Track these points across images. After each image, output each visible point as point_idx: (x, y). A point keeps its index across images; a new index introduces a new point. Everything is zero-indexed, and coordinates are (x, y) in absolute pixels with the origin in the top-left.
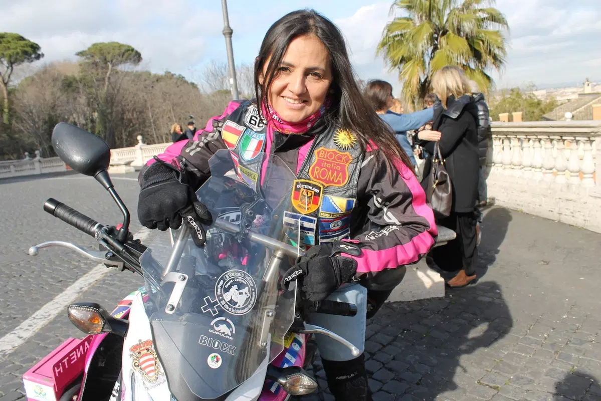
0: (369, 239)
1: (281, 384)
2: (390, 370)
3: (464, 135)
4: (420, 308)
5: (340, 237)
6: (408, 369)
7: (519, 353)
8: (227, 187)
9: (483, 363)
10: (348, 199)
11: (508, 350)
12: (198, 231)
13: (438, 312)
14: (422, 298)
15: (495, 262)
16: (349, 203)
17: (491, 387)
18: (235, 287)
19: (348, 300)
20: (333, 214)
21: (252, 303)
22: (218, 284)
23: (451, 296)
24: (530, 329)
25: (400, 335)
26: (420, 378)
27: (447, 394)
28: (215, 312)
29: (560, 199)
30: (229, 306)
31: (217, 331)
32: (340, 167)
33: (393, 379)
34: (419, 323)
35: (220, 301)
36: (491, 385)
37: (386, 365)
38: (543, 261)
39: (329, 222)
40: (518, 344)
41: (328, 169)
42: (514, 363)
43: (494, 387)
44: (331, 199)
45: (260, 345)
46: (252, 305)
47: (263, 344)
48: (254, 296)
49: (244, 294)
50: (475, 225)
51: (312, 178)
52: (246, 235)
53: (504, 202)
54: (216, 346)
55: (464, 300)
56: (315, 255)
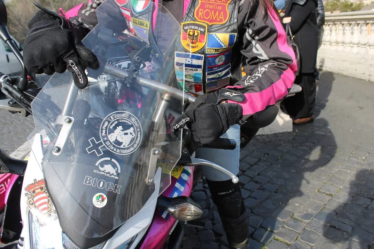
0: (249, 84)
1: (170, 212)
2: (256, 182)
3: (308, 17)
4: (275, 139)
5: (224, 72)
6: (268, 182)
7: (345, 170)
8: (120, 40)
9: (321, 177)
10: (230, 34)
11: (338, 168)
12: (79, 75)
13: (288, 142)
14: (277, 132)
15: (325, 108)
16: (231, 37)
17: (327, 194)
18: (120, 128)
19: (228, 137)
20: (218, 49)
21: (137, 143)
22: (103, 124)
23: (297, 131)
24: (352, 154)
25: (262, 158)
26: (277, 188)
27: (296, 199)
28: (99, 152)
29: (371, 65)
30: (114, 146)
31: (102, 171)
32: (221, 7)
33: (259, 189)
34: (275, 149)
35: (105, 142)
36: (327, 193)
37: (253, 179)
38: (358, 107)
39: (215, 57)
40: (344, 164)
41: (211, 10)
42: (342, 178)
43: (329, 194)
44: (216, 35)
45: (147, 182)
46: (138, 145)
47: (149, 181)
48: (139, 135)
49: (129, 134)
50: (315, 82)
51: (197, 18)
52: (134, 79)
53: (330, 68)
54: (101, 185)
55: (306, 133)
56: (202, 103)
